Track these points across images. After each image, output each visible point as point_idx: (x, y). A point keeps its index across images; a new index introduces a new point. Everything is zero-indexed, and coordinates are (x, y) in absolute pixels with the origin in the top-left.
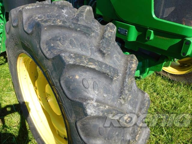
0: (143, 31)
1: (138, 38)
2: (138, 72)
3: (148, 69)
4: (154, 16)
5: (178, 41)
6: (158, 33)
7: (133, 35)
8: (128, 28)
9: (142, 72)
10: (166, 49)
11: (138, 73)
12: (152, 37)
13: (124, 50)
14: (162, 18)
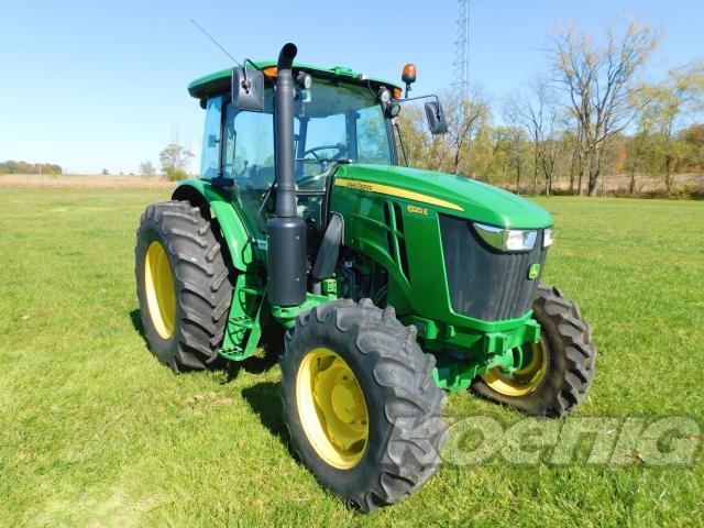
0: (442, 327)
1: (439, 335)
2: (444, 381)
3: (458, 378)
4: (452, 311)
5: (480, 337)
6: (459, 329)
7: (432, 332)
8: (426, 324)
9: (450, 383)
10: (469, 346)
11: (443, 383)
12: (453, 333)
13: (425, 351)
14: (462, 314)
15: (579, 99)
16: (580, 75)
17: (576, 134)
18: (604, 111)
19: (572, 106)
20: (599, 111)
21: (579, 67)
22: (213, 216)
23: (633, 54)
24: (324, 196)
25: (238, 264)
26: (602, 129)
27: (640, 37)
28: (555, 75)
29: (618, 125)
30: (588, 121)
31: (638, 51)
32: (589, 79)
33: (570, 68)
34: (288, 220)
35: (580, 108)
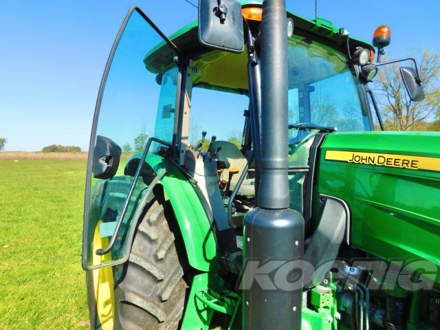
15: (393, 101)
16: (393, 85)
17: (392, 122)
18: (411, 107)
19: (389, 105)
20: (408, 107)
21: (392, 81)
22: (166, 199)
23: (428, 71)
24: (308, 175)
25: (196, 261)
26: (411, 119)
27: (431, 60)
28: (376, 86)
29: (421, 115)
30: (400, 113)
31: (431, 70)
32: (399, 88)
33: (386, 81)
34: (277, 214)
35: (394, 105)
